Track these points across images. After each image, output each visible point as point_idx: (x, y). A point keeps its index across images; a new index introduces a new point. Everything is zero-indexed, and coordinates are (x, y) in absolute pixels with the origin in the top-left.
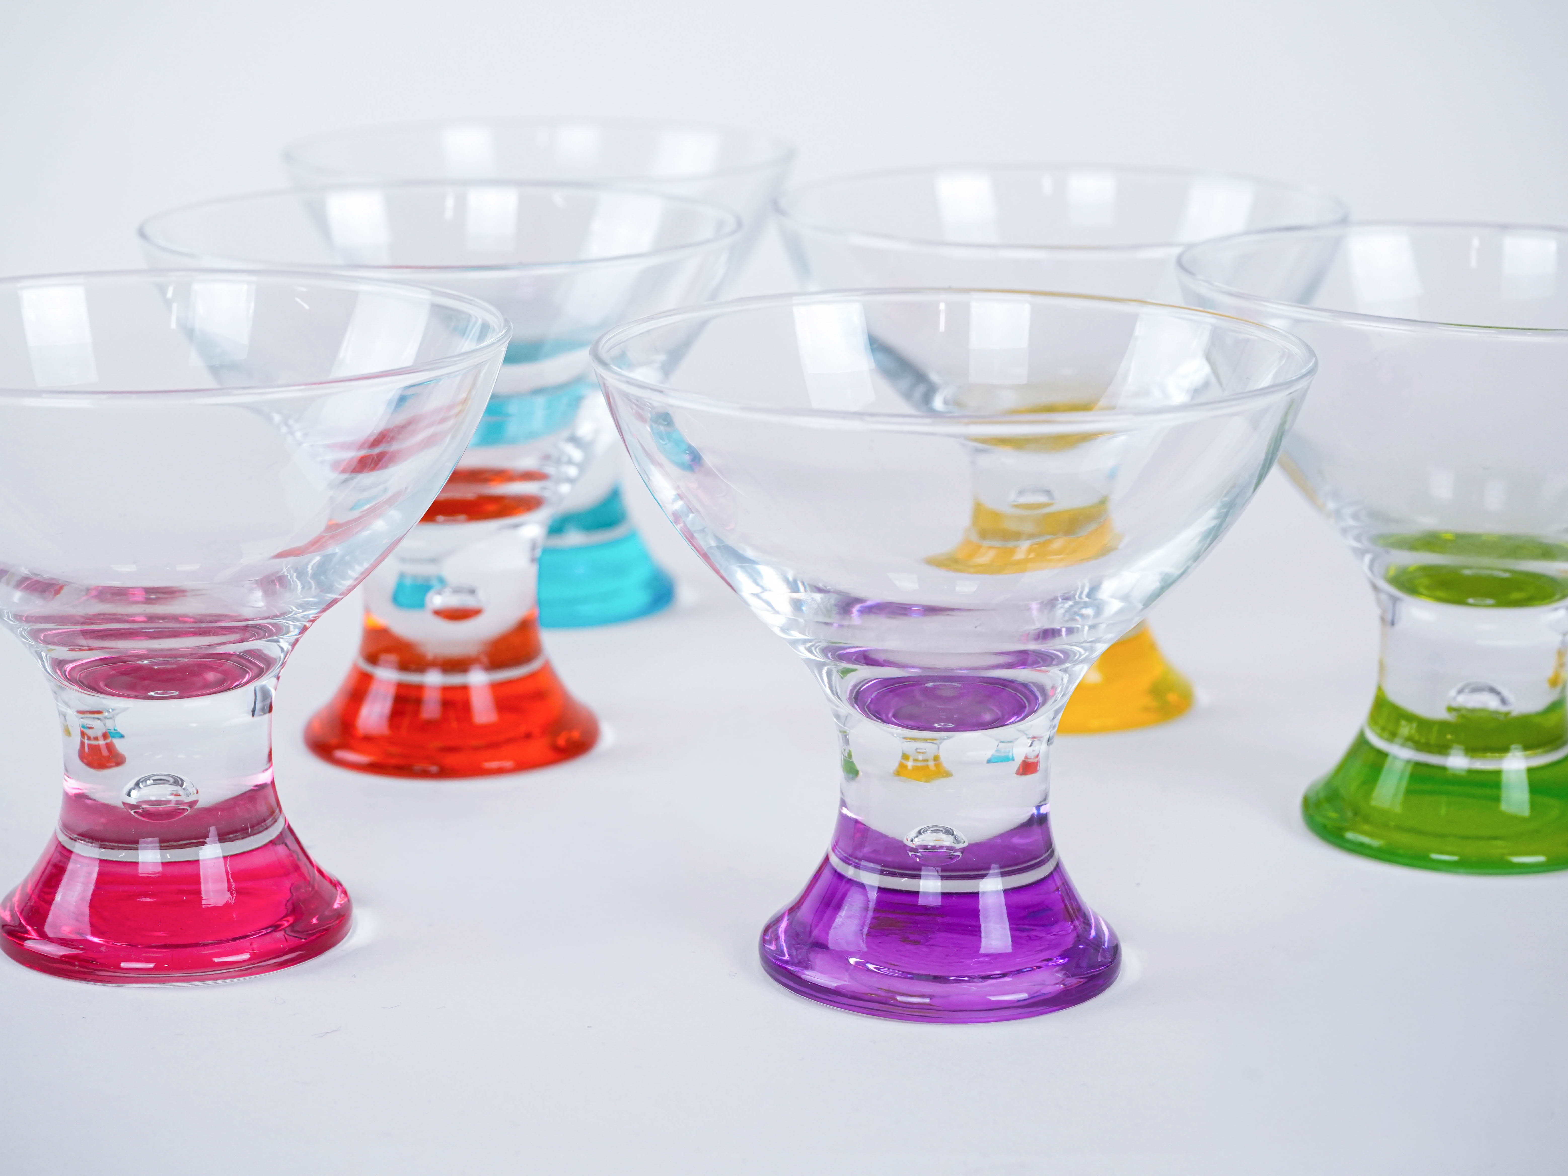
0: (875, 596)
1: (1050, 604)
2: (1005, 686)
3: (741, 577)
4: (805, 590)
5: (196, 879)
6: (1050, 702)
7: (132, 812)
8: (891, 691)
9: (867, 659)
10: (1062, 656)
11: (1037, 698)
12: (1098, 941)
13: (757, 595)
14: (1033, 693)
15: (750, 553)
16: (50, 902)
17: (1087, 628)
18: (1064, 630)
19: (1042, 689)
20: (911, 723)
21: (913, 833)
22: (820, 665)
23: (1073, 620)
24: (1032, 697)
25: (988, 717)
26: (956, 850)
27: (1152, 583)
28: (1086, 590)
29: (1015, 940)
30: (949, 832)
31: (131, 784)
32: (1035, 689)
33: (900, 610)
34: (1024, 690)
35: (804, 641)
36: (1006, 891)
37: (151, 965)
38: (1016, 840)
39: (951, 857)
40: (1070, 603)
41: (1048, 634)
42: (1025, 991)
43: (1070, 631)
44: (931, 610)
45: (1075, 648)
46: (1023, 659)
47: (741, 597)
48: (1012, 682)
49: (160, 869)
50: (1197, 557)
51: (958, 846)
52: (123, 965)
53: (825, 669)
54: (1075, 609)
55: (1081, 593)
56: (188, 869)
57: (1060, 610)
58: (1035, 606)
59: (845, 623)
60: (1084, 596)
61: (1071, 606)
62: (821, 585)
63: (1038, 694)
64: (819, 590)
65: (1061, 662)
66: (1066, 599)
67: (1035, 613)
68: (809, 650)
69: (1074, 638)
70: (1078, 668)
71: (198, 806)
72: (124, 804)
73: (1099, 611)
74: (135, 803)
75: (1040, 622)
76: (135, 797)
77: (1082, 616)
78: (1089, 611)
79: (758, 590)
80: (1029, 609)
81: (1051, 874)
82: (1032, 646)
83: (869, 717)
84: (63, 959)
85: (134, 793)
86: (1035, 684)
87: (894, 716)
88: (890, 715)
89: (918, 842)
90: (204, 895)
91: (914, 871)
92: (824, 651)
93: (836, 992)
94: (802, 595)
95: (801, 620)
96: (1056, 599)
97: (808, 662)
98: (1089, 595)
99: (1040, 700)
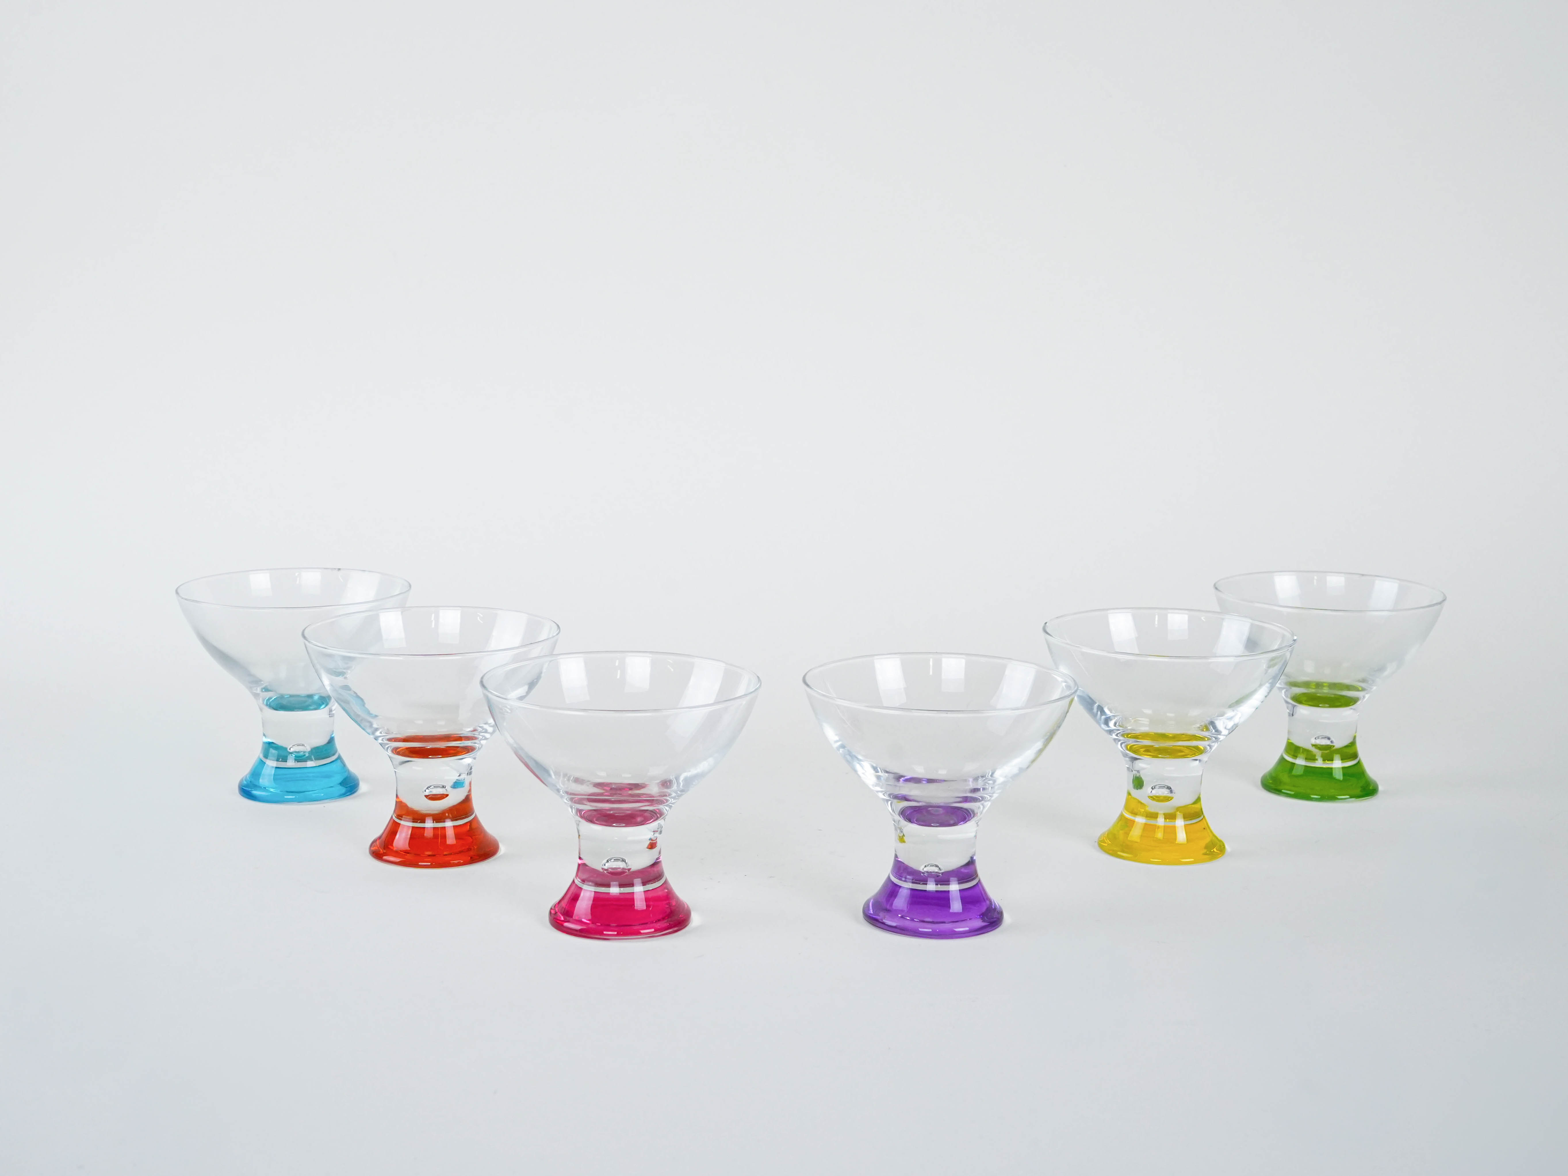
0: (909, 775)
1: (976, 779)
2: (959, 810)
3: (858, 767)
4: (882, 772)
5: (633, 900)
6: (975, 818)
7: (605, 872)
8: (915, 811)
9: (905, 798)
10: (981, 799)
11: (971, 814)
12: (995, 909)
13: (863, 773)
14: (969, 812)
15: (860, 757)
16: (574, 907)
17: (990, 788)
18: (981, 789)
19: (973, 812)
20: (922, 823)
21: (923, 867)
22: (887, 801)
23: (985, 785)
24: (969, 814)
25: (952, 822)
26: (939, 873)
27: (1015, 771)
28: (990, 774)
29: (963, 909)
30: (937, 866)
31: (605, 861)
32: (970, 811)
33: (916, 780)
34: (965, 811)
35: (882, 792)
36: (960, 891)
37: (616, 933)
38: (963, 870)
39: (938, 876)
40: (984, 778)
41: (975, 790)
42: (967, 927)
43: (984, 789)
44: (930, 781)
45: (986, 796)
46: (966, 799)
47: (858, 775)
48: (962, 808)
49: (619, 894)
50: (1033, 761)
51: (940, 872)
52: (605, 933)
53: (889, 802)
54: (986, 781)
55: (989, 774)
56: (628, 896)
57: (980, 781)
58: (971, 780)
59: (898, 785)
60: (989, 776)
61: (985, 780)
62: (888, 770)
63: (971, 813)
64: (887, 772)
65: (980, 801)
66: (982, 777)
67: (971, 783)
68: (884, 794)
69: (986, 792)
70: (986, 804)
71: (631, 871)
72: (602, 869)
73: (994, 781)
74: (606, 868)
75: (971, 785)
76: (607, 866)
77: (988, 784)
78: (991, 782)
79: (864, 772)
80: (969, 781)
81: (977, 883)
82: (969, 795)
83: (906, 821)
84: (581, 930)
85: (607, 864)
86: (970, 809)
87: (916, 821)
88: (915, 820)
89: (925, 869)
90: (635, 906)
91: (924, 881)
92: (890, 795)
93: (895, 927)
94: (880, 774)
95: (881, 784)
96: (979, 777)
97: (883, 799)
98: (991, 776)
99: (972, 816)
